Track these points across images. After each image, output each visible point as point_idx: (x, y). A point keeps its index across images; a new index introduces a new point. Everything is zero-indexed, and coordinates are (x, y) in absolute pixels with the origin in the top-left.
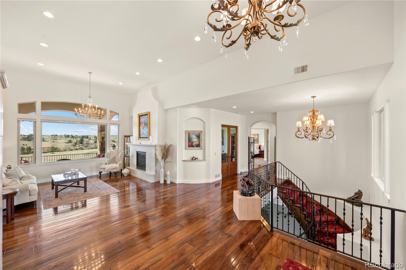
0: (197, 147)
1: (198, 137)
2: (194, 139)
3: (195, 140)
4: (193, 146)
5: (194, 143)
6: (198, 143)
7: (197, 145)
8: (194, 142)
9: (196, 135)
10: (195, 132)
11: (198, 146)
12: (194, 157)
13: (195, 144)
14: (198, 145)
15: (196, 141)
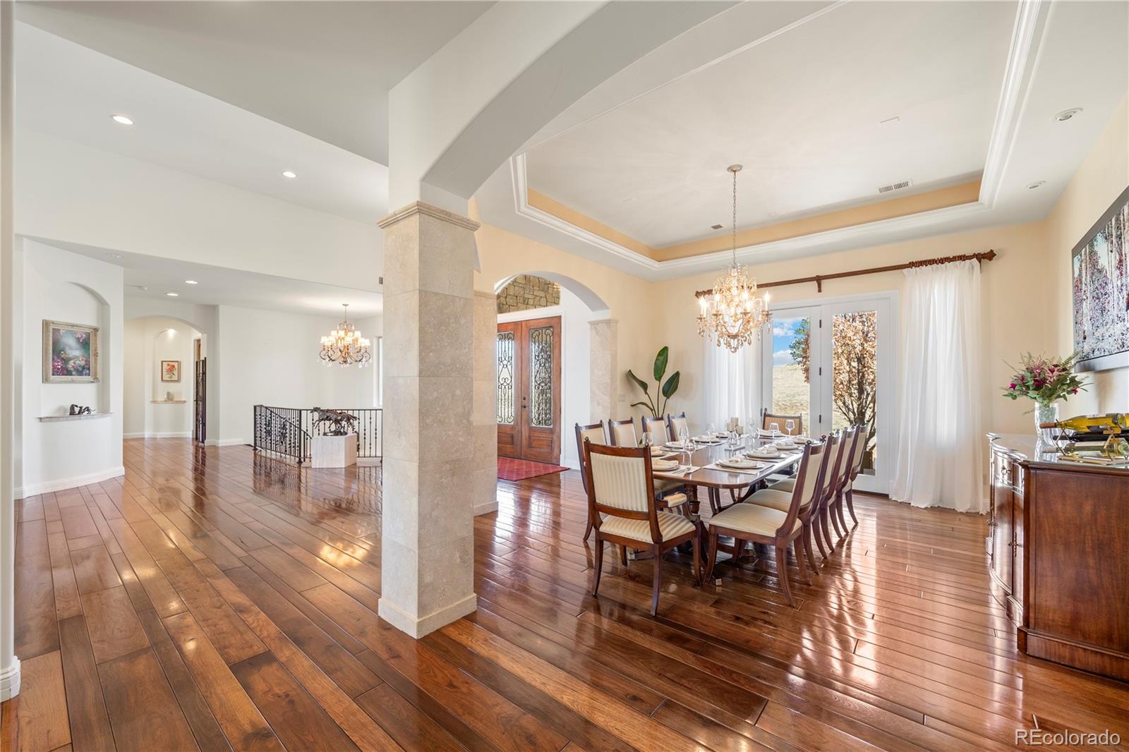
0: (80, 373)
1: (85, 344)
2: (71, 348)
3: (74, 352)
4: (69, 373)
5: (71, 363)
6: (83, 363)
7: (80, 369)
8: (70, 359)
9: (78, 339)
10: (74, 329)
11: (83, 370)
12: (77, 406)
13: (73, 367)
14: (84, 368)
15: (77, 357)
